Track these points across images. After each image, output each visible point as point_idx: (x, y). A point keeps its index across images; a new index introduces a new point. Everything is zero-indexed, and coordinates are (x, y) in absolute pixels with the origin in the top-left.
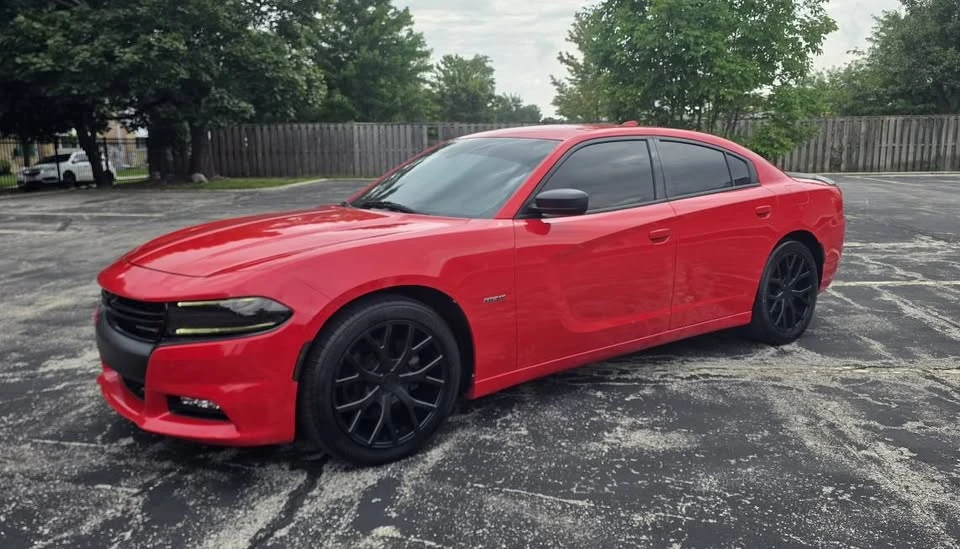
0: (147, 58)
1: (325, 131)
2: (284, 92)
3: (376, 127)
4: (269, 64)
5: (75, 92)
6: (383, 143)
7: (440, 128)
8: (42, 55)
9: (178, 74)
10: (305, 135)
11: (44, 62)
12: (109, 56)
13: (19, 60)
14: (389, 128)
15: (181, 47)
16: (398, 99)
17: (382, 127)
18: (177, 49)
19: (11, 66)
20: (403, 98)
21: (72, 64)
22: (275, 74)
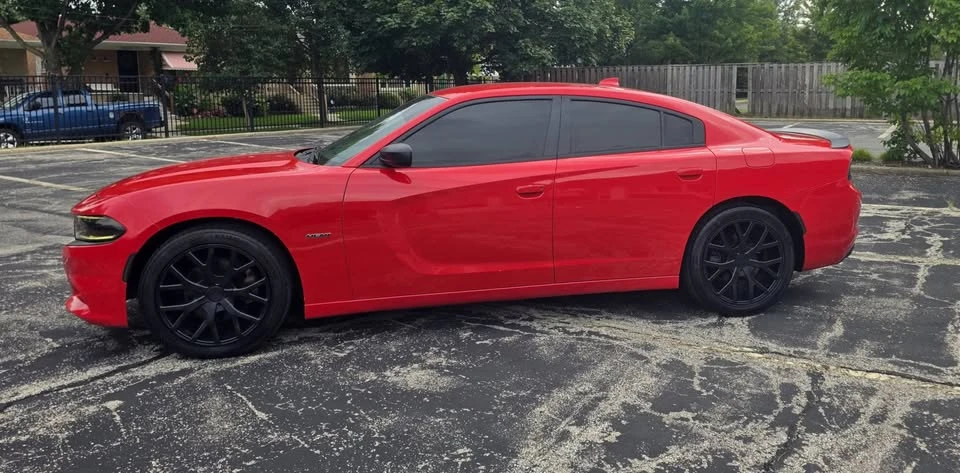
0: (464, 17)
1: (643, 71)
2: (581, 40)
3: (688, 68)
4: (569, 16)
5: (415, 44)
6: (694, 83)
7: (750, 68)
8: (394, 15)
9: (486, 29)
10: (625, 76)
11: (393, 21)
12: (438, 14)
13: (379, 20)
14: (701, 69)
15: (490, 6)
16: (730, 40)
17: (694, 68)
18: (486, 8)
19: (376, 25)
20: (734, 40)
21: (412, 22)
22: (573, 25)
